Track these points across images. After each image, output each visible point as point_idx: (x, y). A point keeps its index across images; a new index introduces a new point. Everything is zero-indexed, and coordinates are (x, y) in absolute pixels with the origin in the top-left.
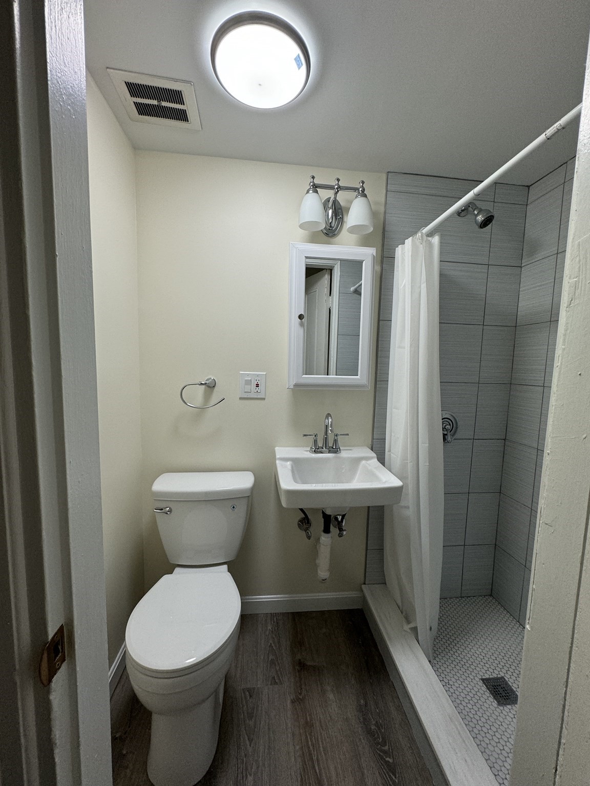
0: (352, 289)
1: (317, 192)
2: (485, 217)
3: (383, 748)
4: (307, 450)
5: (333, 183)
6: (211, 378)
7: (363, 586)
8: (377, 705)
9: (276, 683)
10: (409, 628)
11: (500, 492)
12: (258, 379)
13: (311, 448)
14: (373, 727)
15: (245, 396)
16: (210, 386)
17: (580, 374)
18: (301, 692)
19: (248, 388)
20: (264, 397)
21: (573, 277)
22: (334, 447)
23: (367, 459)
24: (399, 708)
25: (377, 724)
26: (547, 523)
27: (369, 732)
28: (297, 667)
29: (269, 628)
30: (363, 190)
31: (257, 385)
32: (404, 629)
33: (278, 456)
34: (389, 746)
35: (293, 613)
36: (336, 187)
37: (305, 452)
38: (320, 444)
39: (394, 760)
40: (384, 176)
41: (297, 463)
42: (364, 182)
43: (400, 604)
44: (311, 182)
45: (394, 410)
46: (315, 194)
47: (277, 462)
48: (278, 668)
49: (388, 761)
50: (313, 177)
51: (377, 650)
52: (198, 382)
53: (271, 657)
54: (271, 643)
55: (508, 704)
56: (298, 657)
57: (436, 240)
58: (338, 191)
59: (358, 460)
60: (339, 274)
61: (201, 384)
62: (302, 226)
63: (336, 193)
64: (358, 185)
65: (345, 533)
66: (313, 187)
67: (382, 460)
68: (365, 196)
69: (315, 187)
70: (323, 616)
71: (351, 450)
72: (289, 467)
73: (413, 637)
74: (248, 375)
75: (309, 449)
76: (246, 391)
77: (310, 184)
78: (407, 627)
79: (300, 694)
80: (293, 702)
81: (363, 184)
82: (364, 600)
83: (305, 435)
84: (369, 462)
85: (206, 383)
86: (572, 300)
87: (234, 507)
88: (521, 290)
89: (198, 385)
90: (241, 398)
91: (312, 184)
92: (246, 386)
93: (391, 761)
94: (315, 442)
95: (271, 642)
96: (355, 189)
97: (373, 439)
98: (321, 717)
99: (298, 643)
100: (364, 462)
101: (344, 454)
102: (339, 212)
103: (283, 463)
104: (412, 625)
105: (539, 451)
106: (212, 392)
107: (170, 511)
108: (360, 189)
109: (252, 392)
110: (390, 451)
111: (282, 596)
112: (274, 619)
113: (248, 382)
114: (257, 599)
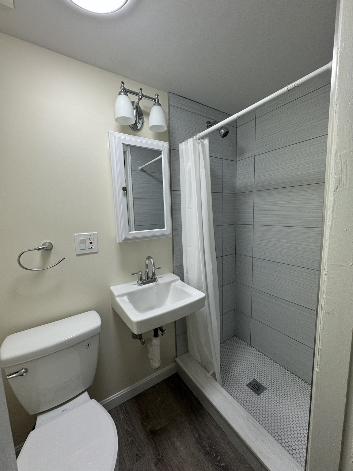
0: (140, 168)
1: (127, 95)
2: (225, 132)
3: (218, 459)
4: (135, 283)
5: (138, 91)
6: (46, 242)
7: (176, 359)
8: (205, 432)
9: (140, 457)
10: (211, 375)
11: (235, 282)
12: (91, 238)
13: (138, 282)
14: (208, 449)
15: (82, 252)
16: (47, 250)
17: (346, 230)
18: (159, 453)
19: (83, 246)
20: (97, 251)
21: (337, 174)
22: (153, 278)
23: (175, 281)
24: (217, 427)
25: (210, 446)
26: (327, 312)
27: (207, 454)
28: (151, 436)
29: (121, 417)
30: (158, 101)
31: (91, 243)
32: (208, 377)
33: (116, 294)
34: (220, 456)
35: (135, 397)
36: (140, 94)
37: (134, 286)
38: (144, 278)
39: (225, 463)
40: (166, 94)
41: (131, 296)
42: (158, 95)
43: (200, 361)
44: (121, 86)
45: (187, 248)
46: (126, 96)
47: (117, 299)
48: (137, 445)
49: (223, 466)
50: (123, 83)
51: (194, 396)
52: (36, 247)
53: (130, 439)
54: (127, 429)
55: (261, 393)
56: (149, 427)
57: (206, 141)
58: (142, 98)
59: (169, 284)
60: (130, 157)
61: (39, 249)
62: (117, 120)
63: (140, 99)
64: (155, 97)
65: (165, 332)
66: (124, 91)
67: (182, 280)
68: (160, 105)
69: (126, 92)
70: (155, 389)
71: (162, 277)
72: (127, 300)
73: (213, 379)
74: (82, 235)
75: (136, 282)
76: (81, 248)
77: (121, 88)
78: (209, 375)
79: (159, 455)
80: (156, 465)
81: (157, 97)
82: (178, 366)
83: (133, 274)
84: (176, 283)
85: (44, 248)
86: (337, 188)
87: (88, 345)
88: (237, 173)
89: (37, 250)
90: (77, 255)
91: (122, 88)
92: (81, 245)
93: (224, 464)
94: (141, 277)
95: (126, 427)
96: (152, 99)
97: (174, 267)
98: (177, 463)
99: (145, 417)
100: (173, 284)
101: (160, 281)
102: (140, 114)
103: (121, 298)
104: (211, 373)
105: (253, 258)
106: (50, 254)
107: (26, 371)
108: (156, 100)
109: (87, 248)
110: (187, 273)
111: (125, 389)
112: (123, 409)
113: (83, 242)
114: (109, 399)
